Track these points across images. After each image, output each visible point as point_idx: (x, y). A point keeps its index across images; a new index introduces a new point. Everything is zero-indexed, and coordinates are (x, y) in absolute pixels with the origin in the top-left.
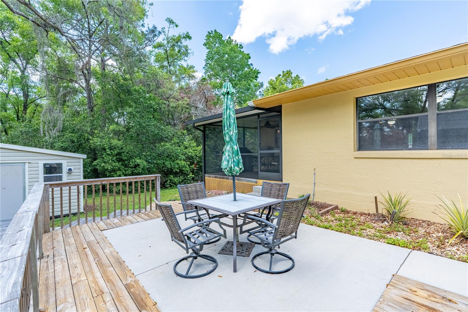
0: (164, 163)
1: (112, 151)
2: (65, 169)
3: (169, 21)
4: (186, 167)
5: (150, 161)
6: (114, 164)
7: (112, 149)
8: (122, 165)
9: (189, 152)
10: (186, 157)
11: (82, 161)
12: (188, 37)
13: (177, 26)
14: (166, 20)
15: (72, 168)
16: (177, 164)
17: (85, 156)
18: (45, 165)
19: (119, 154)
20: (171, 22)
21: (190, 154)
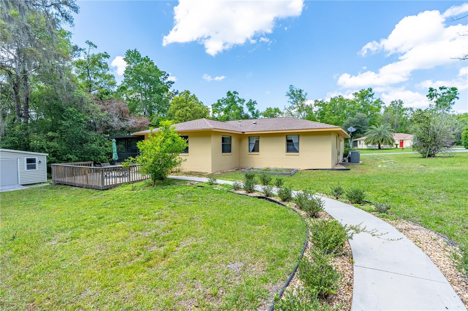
0: (89, 157)
1: (49, 150)
2: (37, 161)
3: (89, 43)
4: (106, 160)
5: (79, 156)
6: (51, 159)
7: (49, 149)
8: (57, 159)
9: (109, 150)
10: (106, 153)
11: (46, 157)
12: (107, 56)
13: (96, 47)
14: (86, 42)
15: (41, 160)
16: (100, 158)
17: (47, 155)
18: (27, 159)
19: (54, 151)
20: (91, 44)
21: (109, 151)
